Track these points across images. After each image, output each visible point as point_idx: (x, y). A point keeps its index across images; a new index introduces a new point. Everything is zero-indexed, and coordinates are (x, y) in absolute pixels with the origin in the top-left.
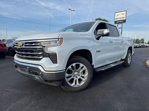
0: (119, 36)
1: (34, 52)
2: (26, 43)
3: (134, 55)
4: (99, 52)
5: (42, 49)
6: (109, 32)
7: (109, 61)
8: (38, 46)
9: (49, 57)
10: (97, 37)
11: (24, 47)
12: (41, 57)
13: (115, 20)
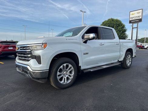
0: (115, 38)
1: (25, 54)
2: (21, 47)
3: (135, 57)
4: (86, 54)
5: (30, 52)
6: (95, 36)
7: (103, 62)
8: (28, 49)
9: (35, 59)
10: (84, 41)
11: (19, 50)
12: (30, 59)
13: (130, 20)
